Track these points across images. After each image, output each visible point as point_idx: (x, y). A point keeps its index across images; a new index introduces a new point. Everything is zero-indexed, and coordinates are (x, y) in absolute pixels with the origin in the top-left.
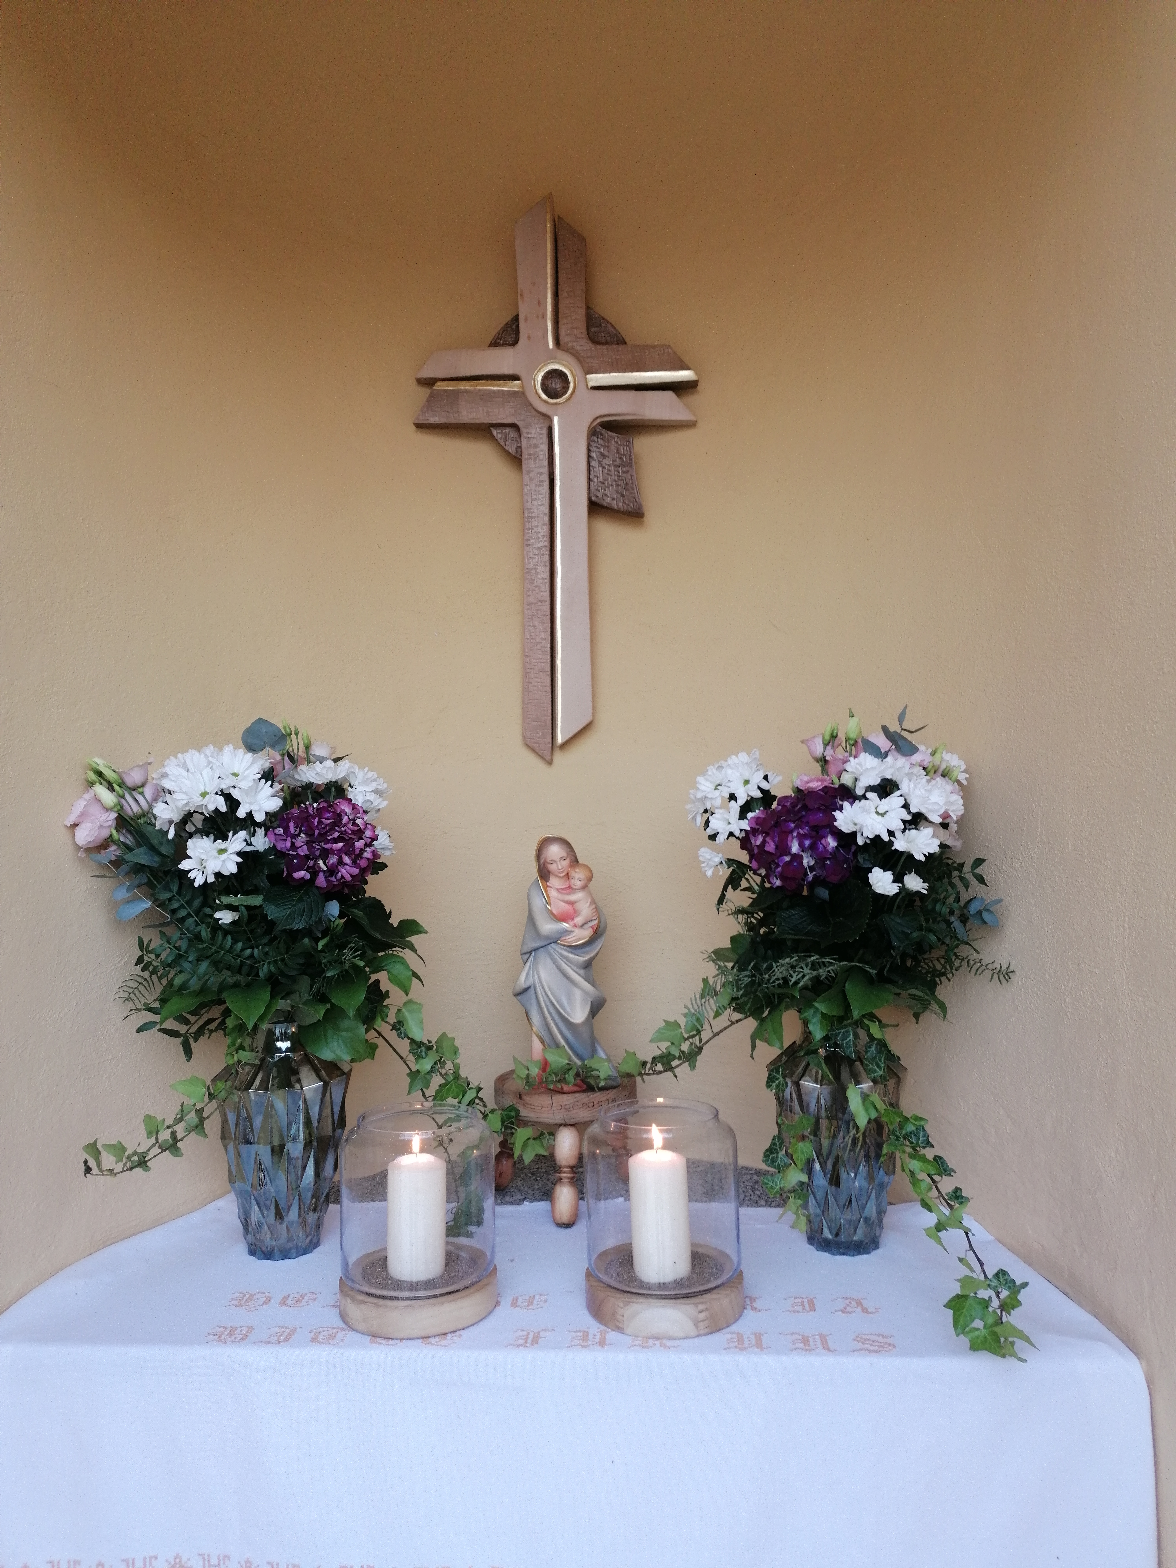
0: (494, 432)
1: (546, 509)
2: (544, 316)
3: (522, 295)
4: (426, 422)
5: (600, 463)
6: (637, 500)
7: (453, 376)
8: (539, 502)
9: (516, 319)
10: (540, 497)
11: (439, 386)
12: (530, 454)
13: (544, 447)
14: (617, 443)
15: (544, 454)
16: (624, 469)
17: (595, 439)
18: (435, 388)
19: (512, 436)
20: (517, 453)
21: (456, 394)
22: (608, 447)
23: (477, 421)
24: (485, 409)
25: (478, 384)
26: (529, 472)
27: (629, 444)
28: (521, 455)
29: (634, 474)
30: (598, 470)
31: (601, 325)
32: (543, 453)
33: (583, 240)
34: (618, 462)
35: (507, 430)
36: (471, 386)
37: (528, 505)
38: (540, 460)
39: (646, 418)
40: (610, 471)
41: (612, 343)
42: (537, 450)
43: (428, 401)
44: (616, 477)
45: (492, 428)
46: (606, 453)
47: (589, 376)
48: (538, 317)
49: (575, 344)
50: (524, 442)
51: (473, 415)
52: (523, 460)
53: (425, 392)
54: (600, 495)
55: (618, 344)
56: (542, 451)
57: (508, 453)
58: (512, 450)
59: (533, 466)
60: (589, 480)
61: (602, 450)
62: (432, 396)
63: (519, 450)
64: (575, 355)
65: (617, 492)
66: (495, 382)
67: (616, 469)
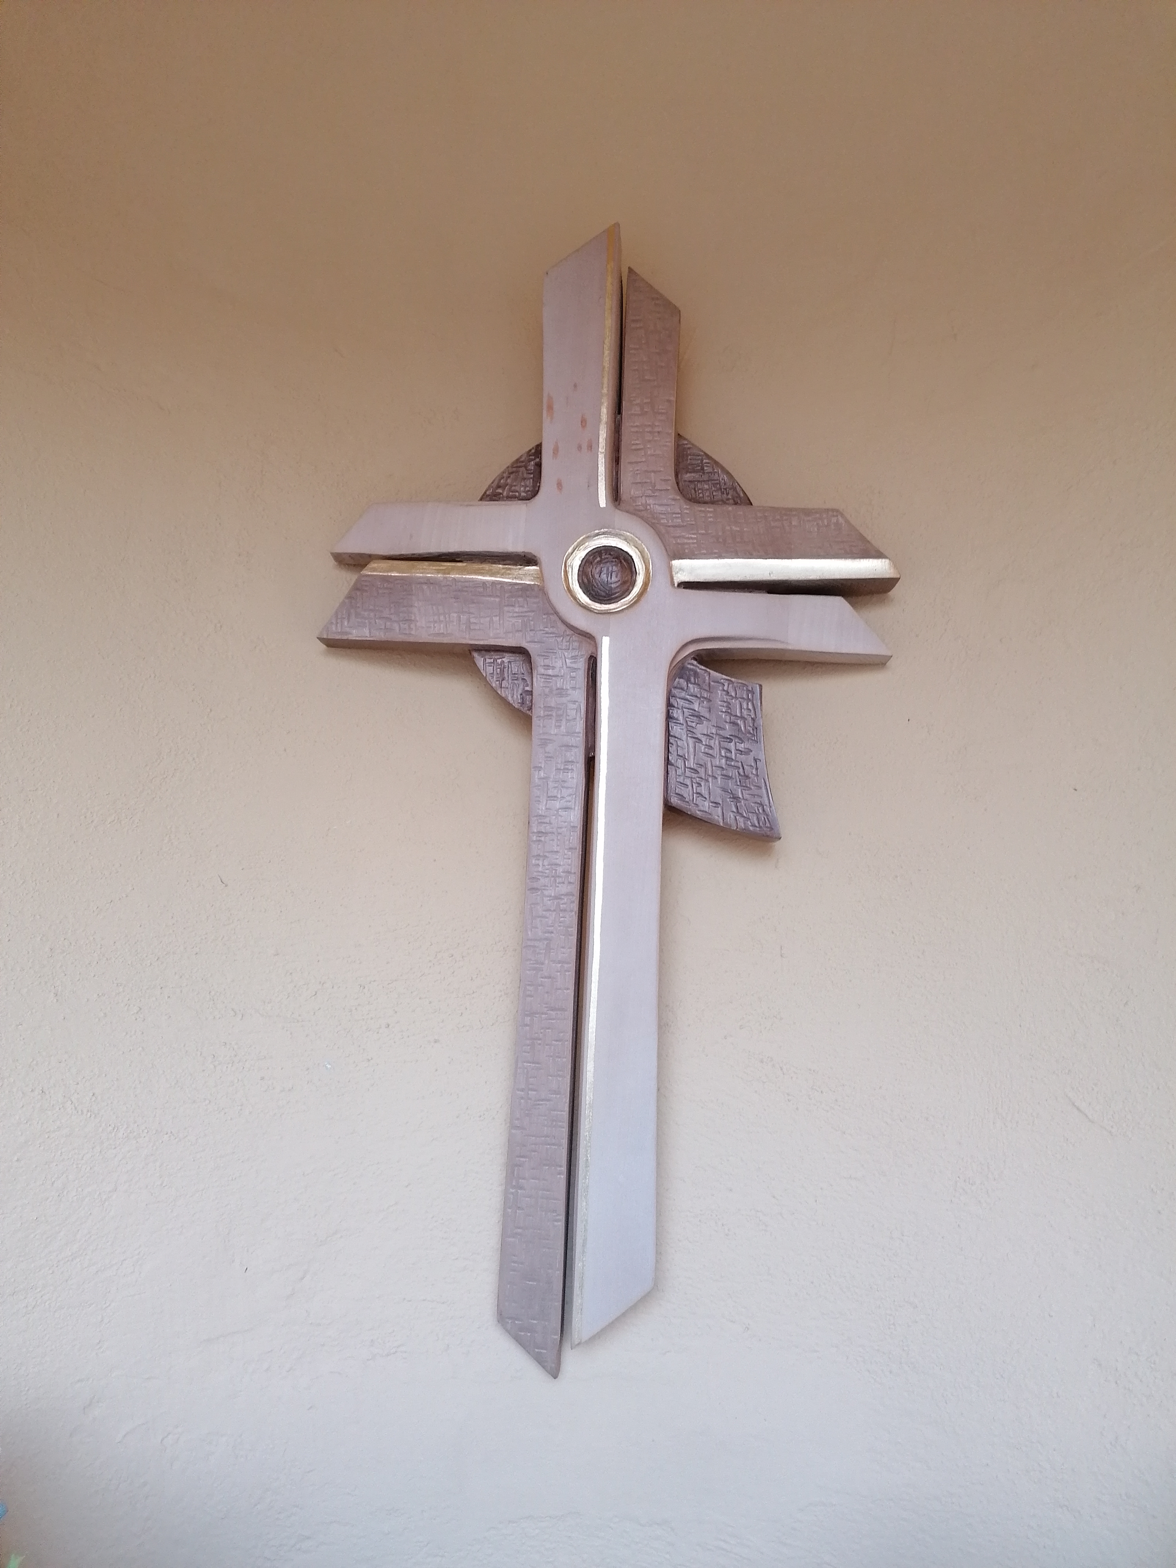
0: (479, 660)
1: (576, 816)
2: (592, 446)
3: (550, 408)
4: (345, 637)
5: (690, 731)
6: (767, 809)
7: (404, 552)
8: (563, 803)
9: (537, 451)
10: (565, 792)
11: (375, 570)
12: (547, 708)
13: (580, 696)
14: (728, 693)
15: (578, 709)
16: (741, 746)
17: (683, 682)
18: (365, 572)
19: (515, 670)
20: (523, 703)
21: (406, 585)
22: (709, 700)
23: (445, 640)
24: (464, 618)
25: (453, 568)
26: (544, 743)
27: (753, 698)
28: (530, 709)
29: (761, 756)
30: (685, 744)
31: (702, 469)
32: (575, 706)
33: (676, 312)
34: (728, 730)
35: (507, 658)
36: (438, 571)
37: (541, 808)
38: (568, 721)
39: (790, 647)
40: (711, 747)
41: (724, 502)
42: (564, 700)
43: (350, 597)
44: (723, 761)
45: (475, 655)
46: (704, 712)
47: (676, 563)
48: (580, 448)
49: (650, 501)
50: (538, 683)
51: (441, 628)
52: (534, 719)
53: (348, 578)
54: (686, 793)
55: (736, 503)
56: (574, 702)
57: (504, 702)
58: (514, 698)
59: (554, 731)
60: (668, 762)
61: (696, 707)
62: (357, 588)
63: (528, 698)
64: (652, 522)
65: (724, 790)
66: (486, 566)
67: (726, 745)
